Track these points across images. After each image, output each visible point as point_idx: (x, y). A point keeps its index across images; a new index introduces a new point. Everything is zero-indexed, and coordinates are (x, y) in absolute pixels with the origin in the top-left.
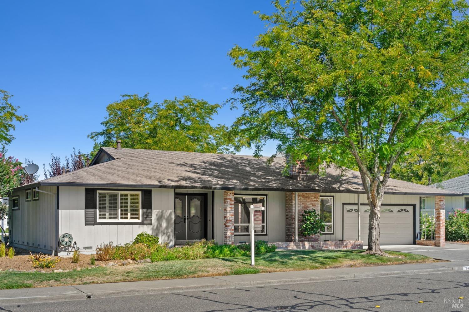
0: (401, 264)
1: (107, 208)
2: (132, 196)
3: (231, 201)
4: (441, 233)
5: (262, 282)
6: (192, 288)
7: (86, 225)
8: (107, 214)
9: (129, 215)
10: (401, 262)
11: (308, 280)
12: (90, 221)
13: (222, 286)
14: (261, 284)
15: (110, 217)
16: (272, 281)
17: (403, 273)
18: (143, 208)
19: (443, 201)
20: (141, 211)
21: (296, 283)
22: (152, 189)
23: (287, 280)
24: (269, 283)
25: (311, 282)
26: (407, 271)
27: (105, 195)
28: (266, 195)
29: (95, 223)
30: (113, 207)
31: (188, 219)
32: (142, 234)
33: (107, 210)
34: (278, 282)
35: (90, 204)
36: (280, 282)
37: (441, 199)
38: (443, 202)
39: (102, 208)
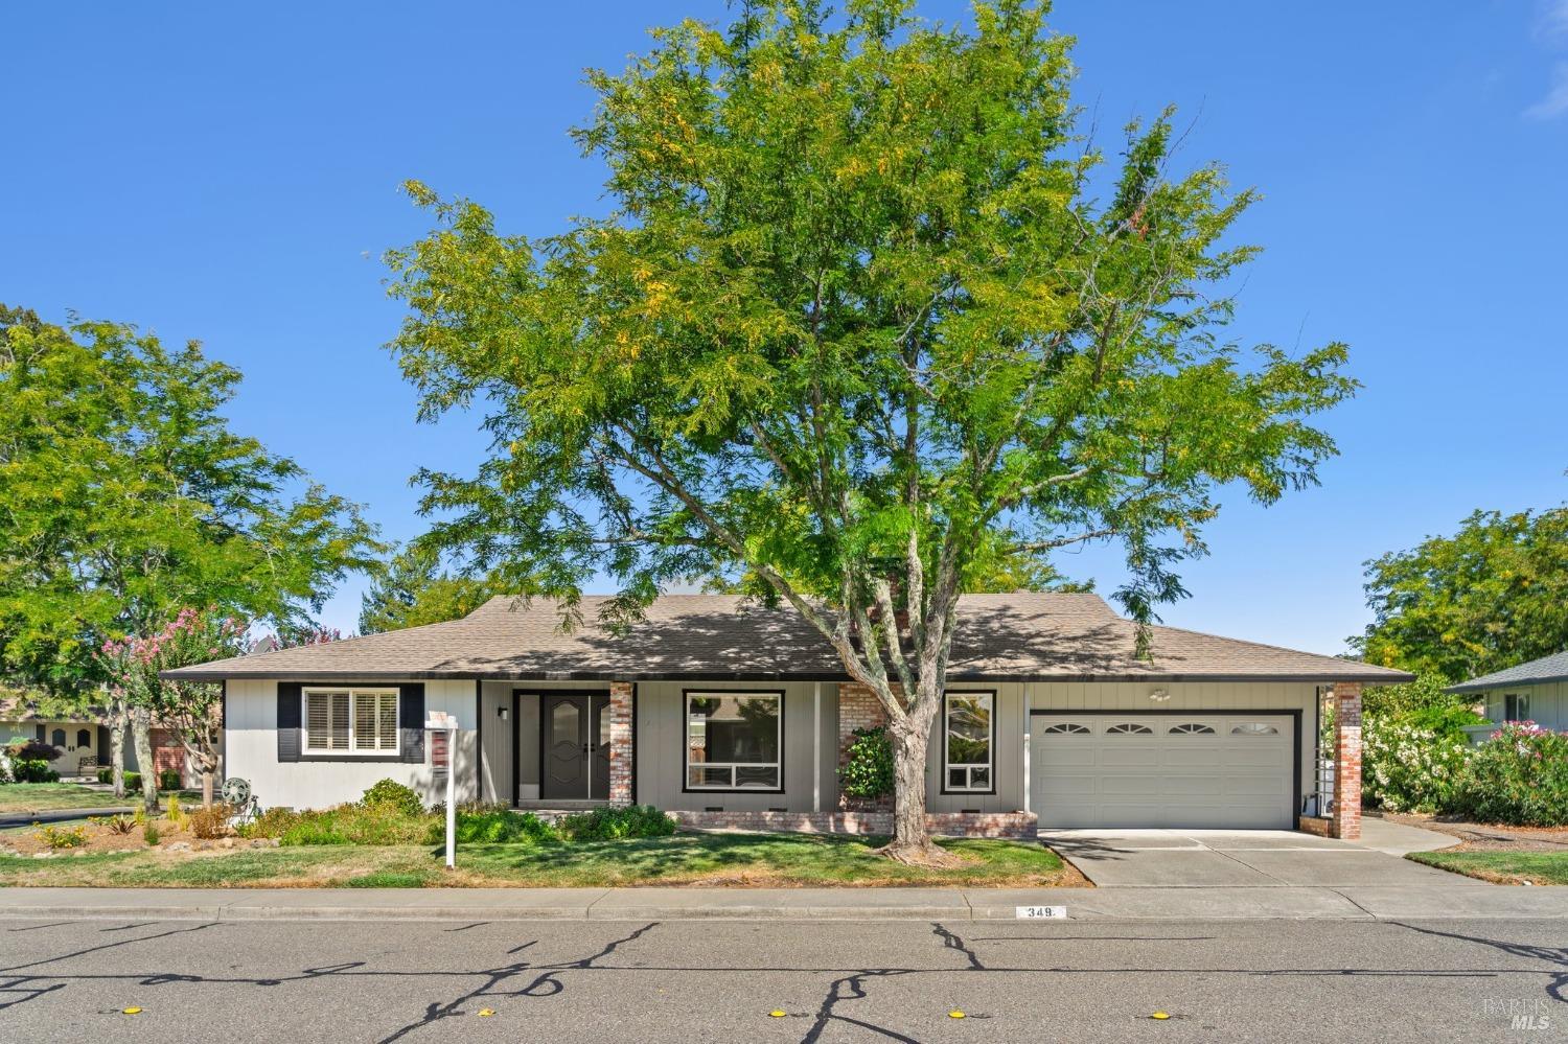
0: (901, 885)
1: (330, 725)
2: (383, 697)
3: (620, 707)
4: (1343, 796)
5: (294, 909)
6: (108, 912)
7: (280, 761)
8: (330, 740)
9: (378, 741)
10: (903, 880)
11: (432, 915)
12: (289, 753)
13: (183, 913)
14: (292, 914)
15: (336, 745)
16: (325, 909)
17: (766, 913)
18: (401, 727)
19: (1352, 697)
20: (398, 731)
21: (395, 919)
22: (426, 682)
23: (369, 909)
24: (314, 914)
25: (441, 920)
26: (783, 909)
27: (324, 697)
28: (783, 692)
29: (297, 757)
30: (341, 724)
31: (592, 750)
32: (387, 782)
33: (330, 731)
34: (341, 914)
35: (288, 718)
36: (347, 913)
37: (1344, 693)
38: (1354, 701)
39: (317, 724)
